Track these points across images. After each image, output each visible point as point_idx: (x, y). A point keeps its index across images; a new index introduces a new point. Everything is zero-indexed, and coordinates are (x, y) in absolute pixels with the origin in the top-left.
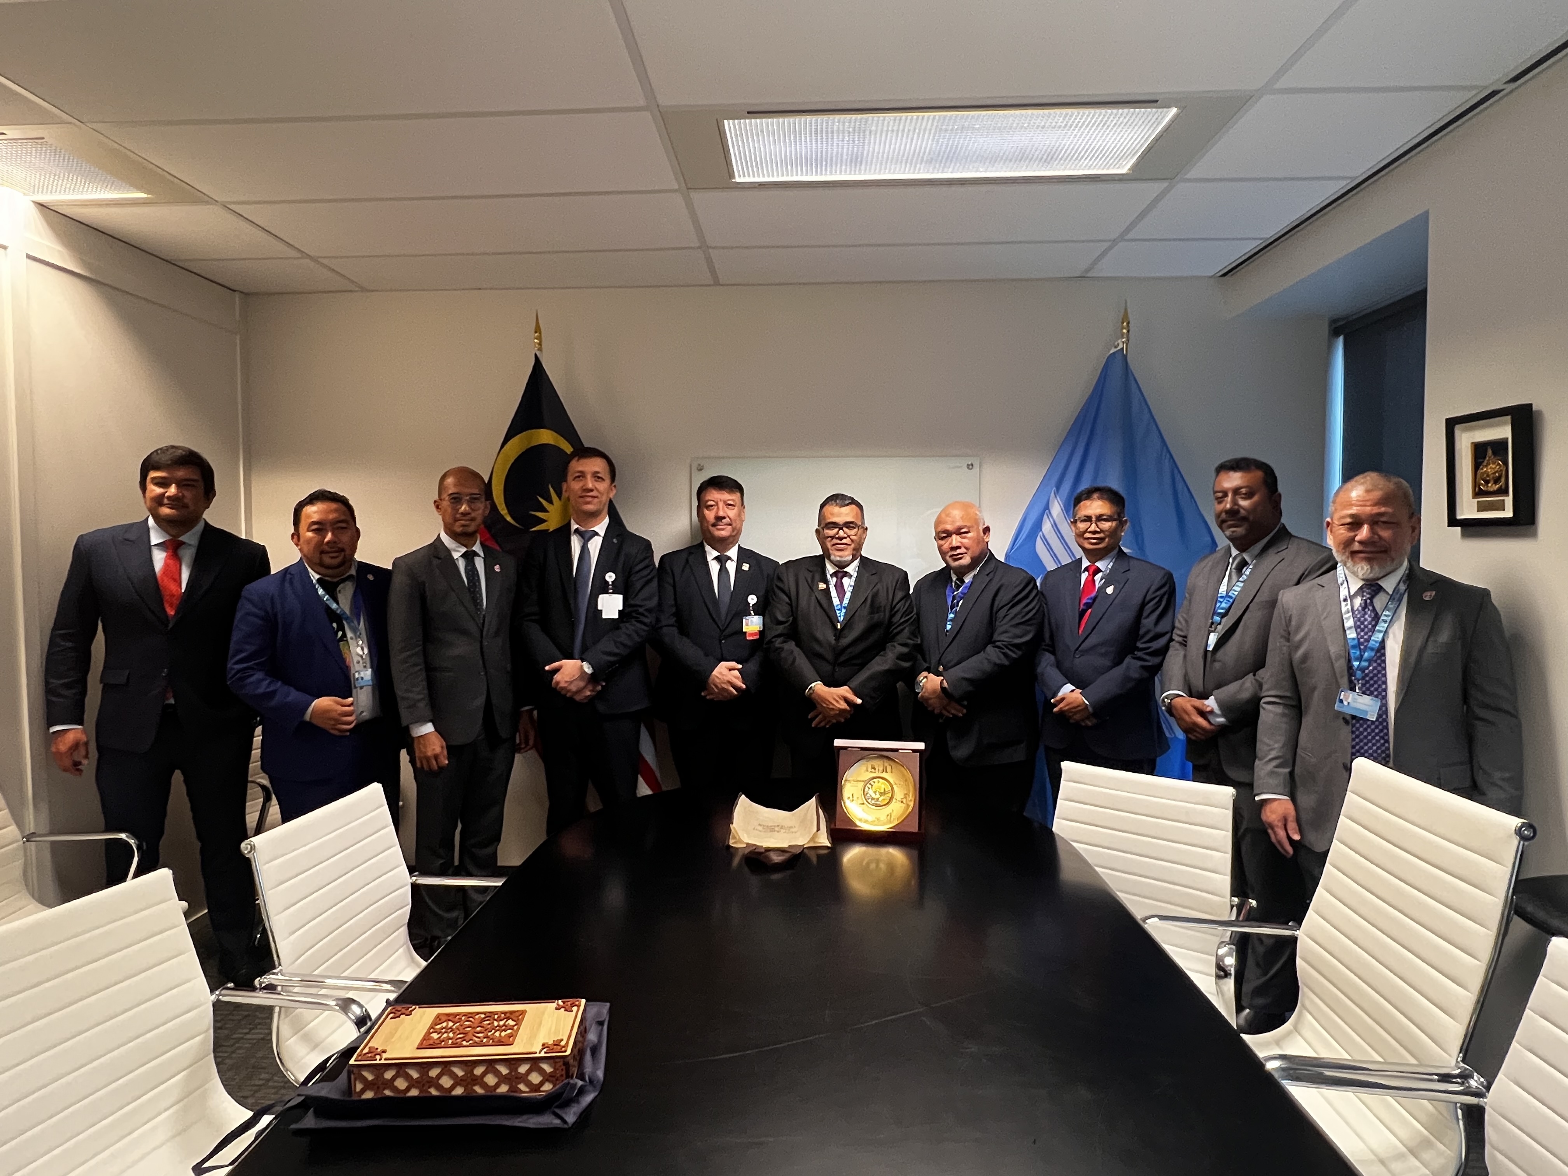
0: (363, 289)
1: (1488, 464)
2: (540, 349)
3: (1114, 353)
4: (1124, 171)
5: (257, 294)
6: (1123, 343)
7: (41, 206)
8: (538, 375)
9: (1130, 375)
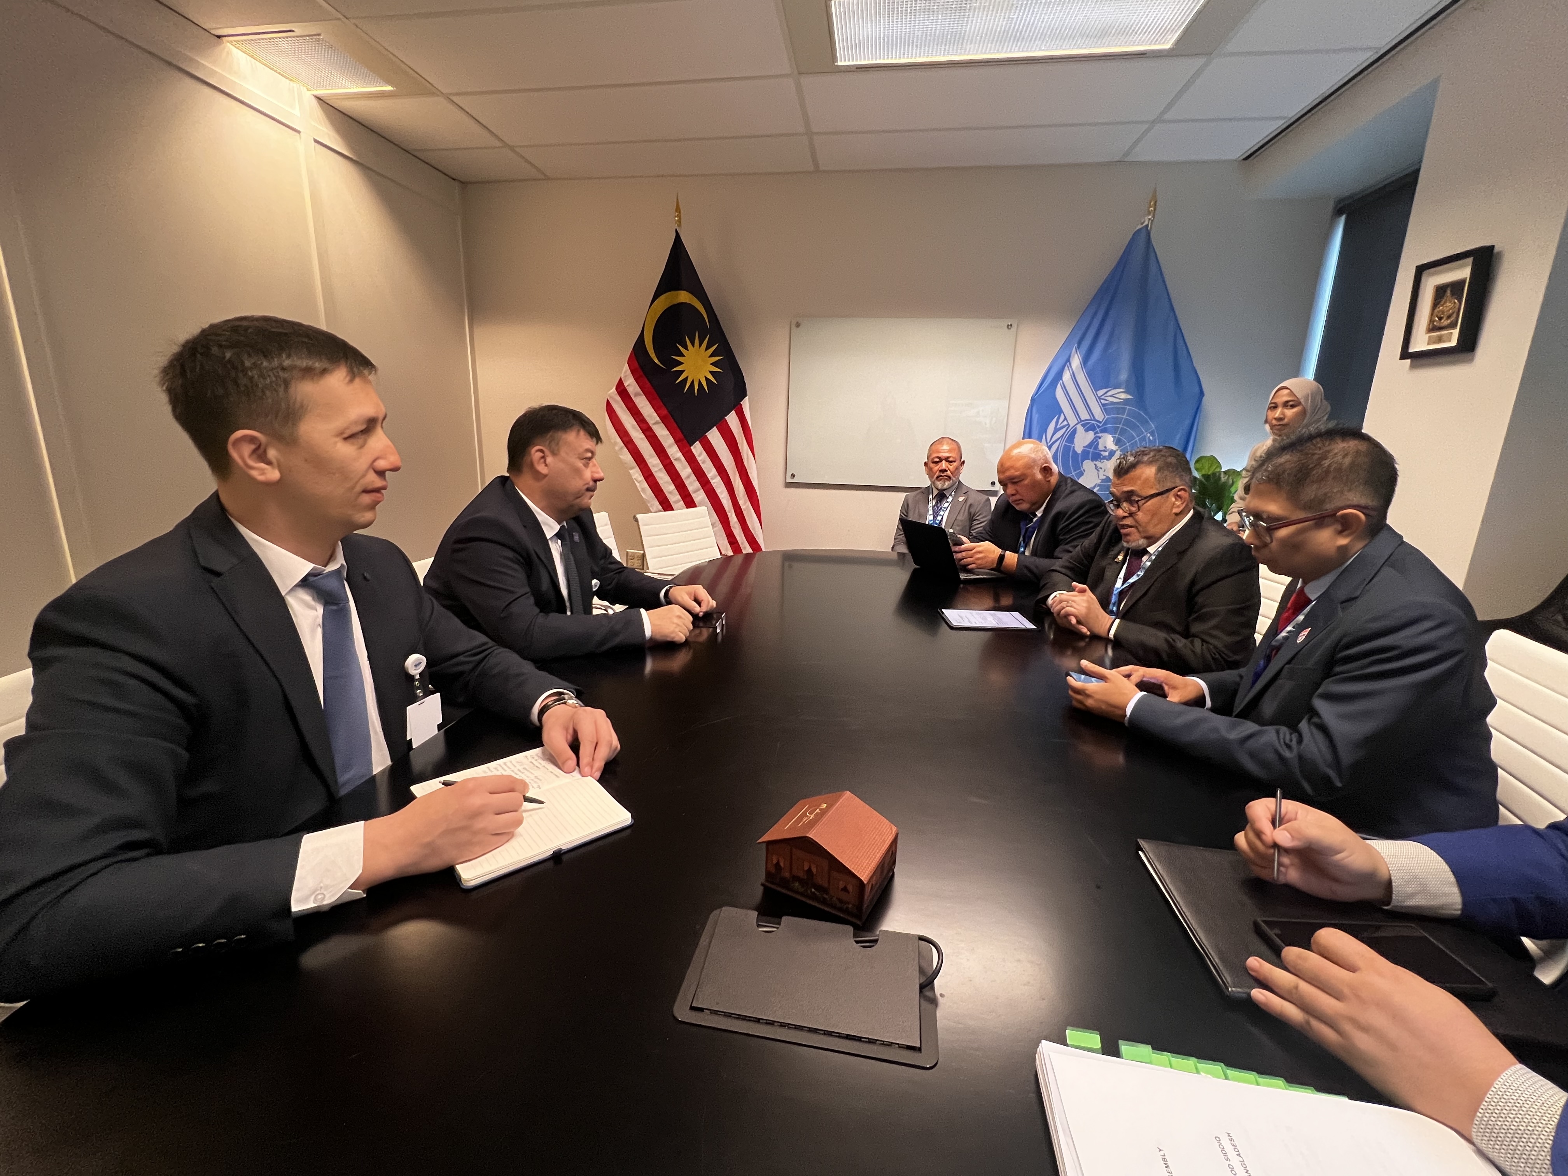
0: (547, 178)
1: (1445, 303)
2: (679, 226)
3: (1140, 230)
4: (1167, 46)
5: (470, 183)
6: (1149, 219)
7: (319, 98)
8: (678, 244)
9: (1151, 250)
